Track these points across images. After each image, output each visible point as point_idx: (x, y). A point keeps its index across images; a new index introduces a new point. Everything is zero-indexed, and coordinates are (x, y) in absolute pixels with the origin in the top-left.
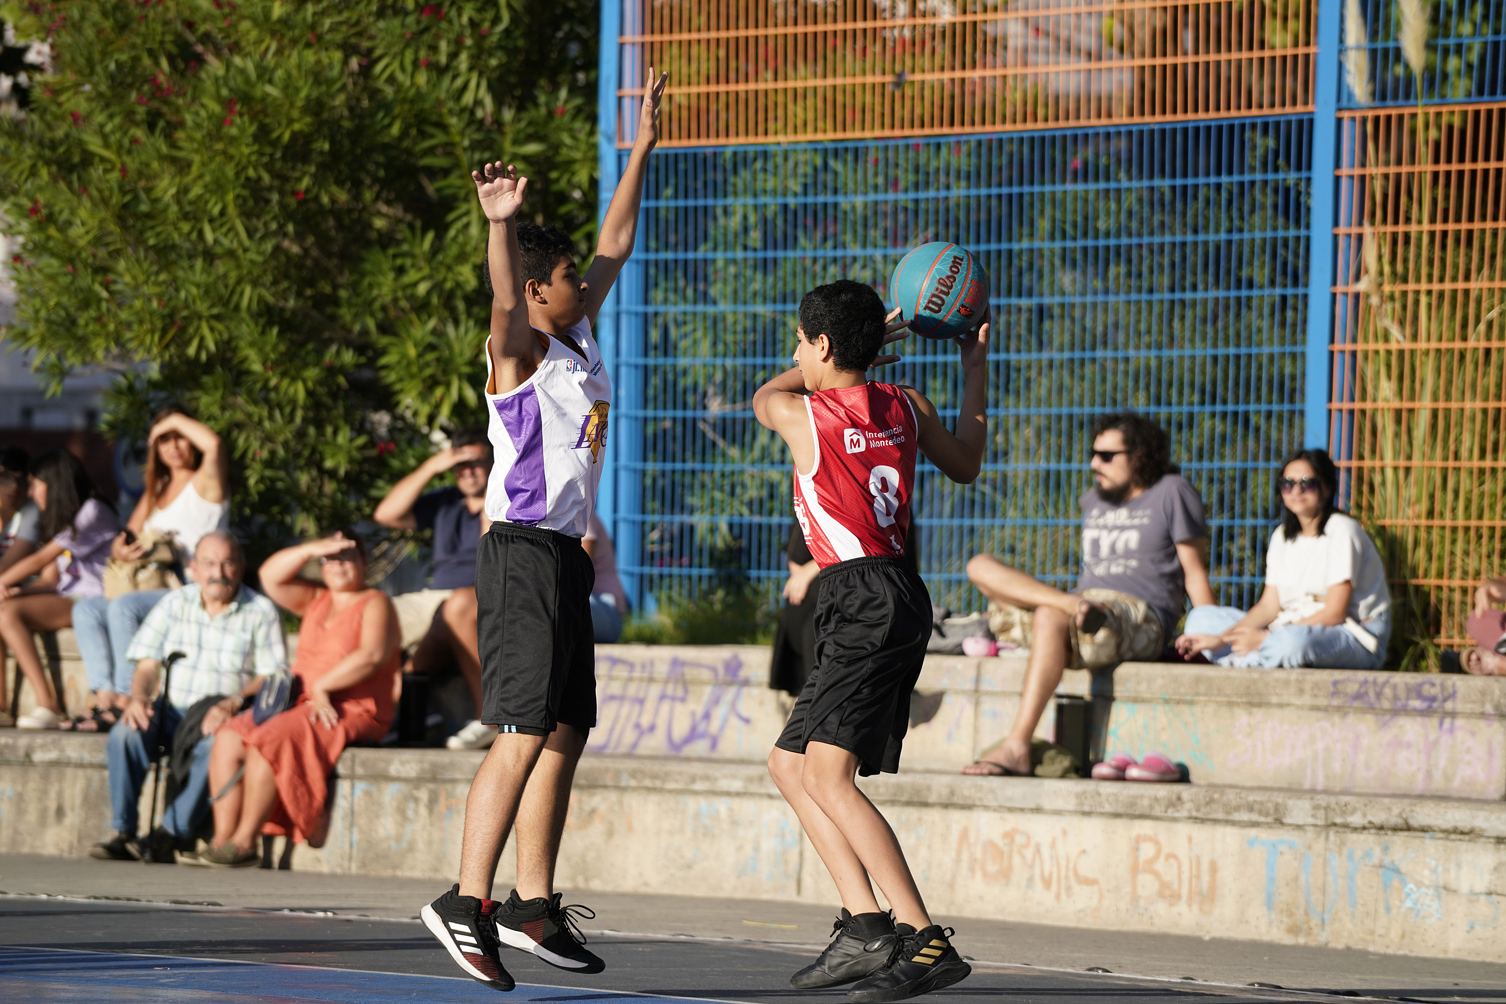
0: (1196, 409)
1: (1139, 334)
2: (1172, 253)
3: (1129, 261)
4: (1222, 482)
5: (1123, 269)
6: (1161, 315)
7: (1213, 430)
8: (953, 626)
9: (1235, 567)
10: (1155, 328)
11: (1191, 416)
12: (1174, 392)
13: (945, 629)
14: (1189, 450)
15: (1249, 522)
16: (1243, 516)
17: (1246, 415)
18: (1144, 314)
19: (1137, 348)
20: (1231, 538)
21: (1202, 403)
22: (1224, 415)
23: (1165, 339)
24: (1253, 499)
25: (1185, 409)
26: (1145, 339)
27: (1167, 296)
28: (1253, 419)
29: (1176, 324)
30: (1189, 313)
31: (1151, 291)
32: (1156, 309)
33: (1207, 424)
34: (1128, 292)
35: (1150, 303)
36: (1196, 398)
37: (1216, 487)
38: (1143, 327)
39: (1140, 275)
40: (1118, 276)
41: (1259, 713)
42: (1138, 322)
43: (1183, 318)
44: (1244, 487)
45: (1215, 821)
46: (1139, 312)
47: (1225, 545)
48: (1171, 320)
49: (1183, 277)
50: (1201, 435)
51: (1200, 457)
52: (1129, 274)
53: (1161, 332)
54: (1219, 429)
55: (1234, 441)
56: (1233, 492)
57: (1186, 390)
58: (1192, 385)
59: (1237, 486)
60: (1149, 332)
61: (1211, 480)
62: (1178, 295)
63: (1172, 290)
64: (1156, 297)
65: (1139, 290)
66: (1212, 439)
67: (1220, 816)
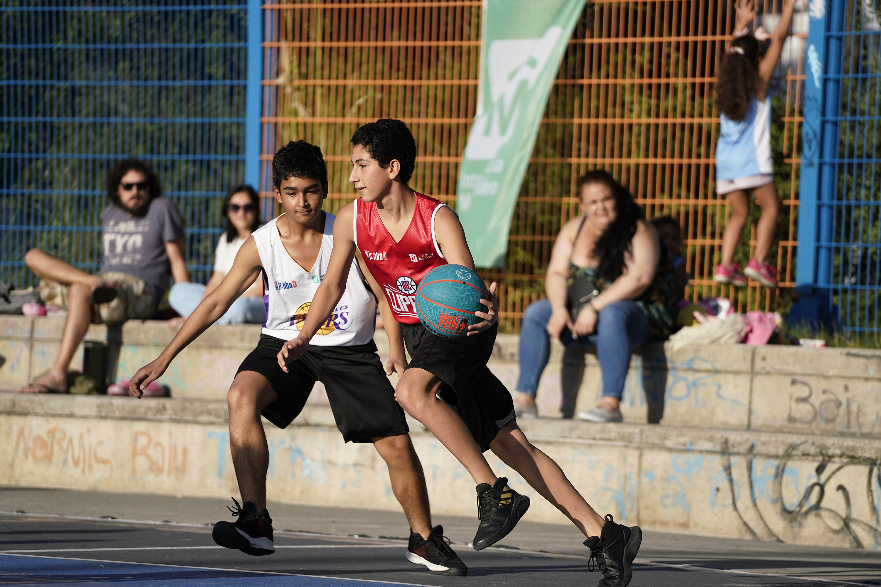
0: (177, 157)
1: (138, 107)
2: (160, 56)
3: (131, 60)
4: (193, 205)
5: (127, 65)
6: (152, 96)
7: (187, 171)
8: (15, 296)
9: (202, 259)
10: (149, 104)
11: (173, 162)
12: (162, 145)
13: (10, 298)
14: (172, 183)
15: (210, 231)
16: (207, 226)
17: (209, 162)
18: (142, 95)
19: (138, 116)
20: (199, 241)
21: (180, 153)
22: (194, 162)
23: (155, 111)
24: (214, 215)
25: (169, 157)
26: (142, 112)
27: (156, 83)
28: (213, 165)
29: (163, 101)
30: (171, 95)
31: (146, 79)
32: (150, 92)
33: (183, 168)
34: (131, 79)
35: (145, 87)
36: (176, 150)
37: (189, 209)
38: (141, 102)
39: (138, 69)
40: (124, 70)
41: (216, 353)
42: (138, 100)
43: (167, 98)
44: (207, 208)
45: (187, 422)
46: (138, 94)
47: (195, 246)
48: (159, 100)
49: (167, 72)
50: (180, 175)
51: (179, 188)
52: (131, 69)
53: (152, 106)
54: (191, 171)
55: (201, 179)
56: (200, 212)
57: (170, 146)
58: (174, 141)
59: (203, 207)
60: (145, 106)
61: (186, 205)
62: (163, 83)
63: (160, 79)
64: (149, 83)
65: (138, 78)
66: (187, 177)
67: (190, 418)
